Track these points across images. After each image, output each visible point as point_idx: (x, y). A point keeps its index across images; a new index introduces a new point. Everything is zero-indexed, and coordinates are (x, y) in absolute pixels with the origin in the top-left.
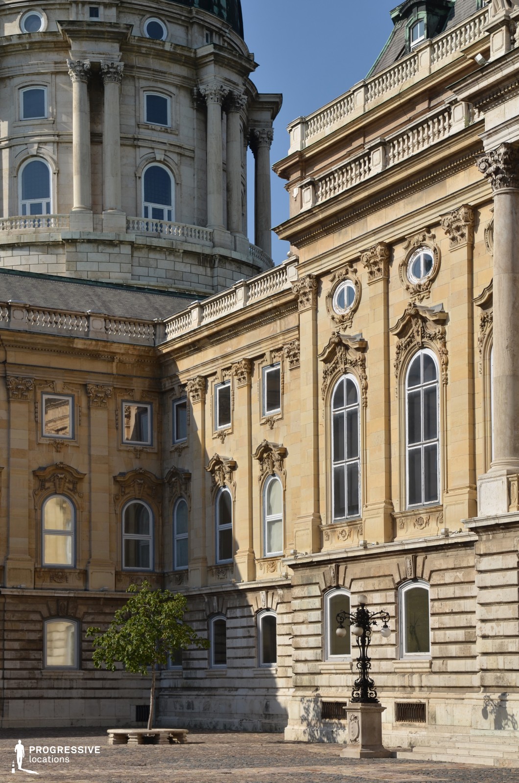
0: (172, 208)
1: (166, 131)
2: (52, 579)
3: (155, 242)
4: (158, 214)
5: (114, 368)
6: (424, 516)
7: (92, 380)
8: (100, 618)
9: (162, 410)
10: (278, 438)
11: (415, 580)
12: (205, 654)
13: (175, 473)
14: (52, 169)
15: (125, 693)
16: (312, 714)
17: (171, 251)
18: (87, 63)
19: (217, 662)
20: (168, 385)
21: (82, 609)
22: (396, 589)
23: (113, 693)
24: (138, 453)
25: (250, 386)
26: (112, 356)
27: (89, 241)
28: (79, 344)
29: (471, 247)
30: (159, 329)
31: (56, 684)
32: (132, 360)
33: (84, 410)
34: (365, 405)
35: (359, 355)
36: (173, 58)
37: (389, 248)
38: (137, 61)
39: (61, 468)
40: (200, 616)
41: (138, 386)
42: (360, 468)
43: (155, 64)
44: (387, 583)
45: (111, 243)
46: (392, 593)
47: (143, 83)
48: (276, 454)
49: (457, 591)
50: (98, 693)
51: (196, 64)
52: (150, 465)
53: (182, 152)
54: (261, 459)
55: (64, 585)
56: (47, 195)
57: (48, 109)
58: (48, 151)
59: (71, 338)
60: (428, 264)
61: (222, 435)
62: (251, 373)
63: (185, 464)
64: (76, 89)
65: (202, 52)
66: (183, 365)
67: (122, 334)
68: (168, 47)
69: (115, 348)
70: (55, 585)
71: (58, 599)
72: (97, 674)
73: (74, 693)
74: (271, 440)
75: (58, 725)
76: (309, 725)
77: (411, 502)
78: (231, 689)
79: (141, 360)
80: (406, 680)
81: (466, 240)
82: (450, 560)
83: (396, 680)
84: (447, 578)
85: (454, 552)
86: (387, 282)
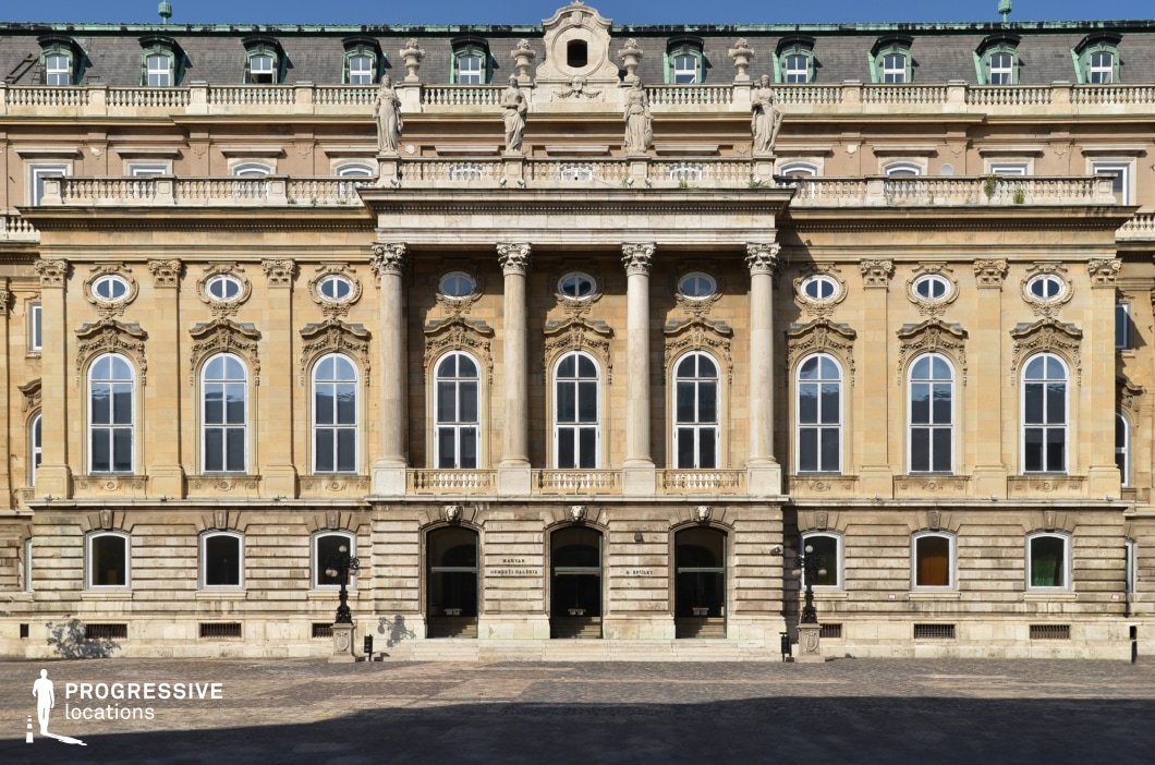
6: (229, 483)
11: (224, 530)
16: (65, 636)
22: (198, 535)
29: (292, 291)
34: (145, 384)
35: (137, 343)
37: (184, 264)
42: (133, 435)
44: (188, 530)
46: (196, 538)
49: (282, 541)
60: (233, 288)
76: (60, 645)
77: (209, 468)
80: (212, 606)
81: (288, 285)
82: (273, 517)
83: (198, 606)
84: (269, 530)
85: (276, 512)
86: (178, 291)
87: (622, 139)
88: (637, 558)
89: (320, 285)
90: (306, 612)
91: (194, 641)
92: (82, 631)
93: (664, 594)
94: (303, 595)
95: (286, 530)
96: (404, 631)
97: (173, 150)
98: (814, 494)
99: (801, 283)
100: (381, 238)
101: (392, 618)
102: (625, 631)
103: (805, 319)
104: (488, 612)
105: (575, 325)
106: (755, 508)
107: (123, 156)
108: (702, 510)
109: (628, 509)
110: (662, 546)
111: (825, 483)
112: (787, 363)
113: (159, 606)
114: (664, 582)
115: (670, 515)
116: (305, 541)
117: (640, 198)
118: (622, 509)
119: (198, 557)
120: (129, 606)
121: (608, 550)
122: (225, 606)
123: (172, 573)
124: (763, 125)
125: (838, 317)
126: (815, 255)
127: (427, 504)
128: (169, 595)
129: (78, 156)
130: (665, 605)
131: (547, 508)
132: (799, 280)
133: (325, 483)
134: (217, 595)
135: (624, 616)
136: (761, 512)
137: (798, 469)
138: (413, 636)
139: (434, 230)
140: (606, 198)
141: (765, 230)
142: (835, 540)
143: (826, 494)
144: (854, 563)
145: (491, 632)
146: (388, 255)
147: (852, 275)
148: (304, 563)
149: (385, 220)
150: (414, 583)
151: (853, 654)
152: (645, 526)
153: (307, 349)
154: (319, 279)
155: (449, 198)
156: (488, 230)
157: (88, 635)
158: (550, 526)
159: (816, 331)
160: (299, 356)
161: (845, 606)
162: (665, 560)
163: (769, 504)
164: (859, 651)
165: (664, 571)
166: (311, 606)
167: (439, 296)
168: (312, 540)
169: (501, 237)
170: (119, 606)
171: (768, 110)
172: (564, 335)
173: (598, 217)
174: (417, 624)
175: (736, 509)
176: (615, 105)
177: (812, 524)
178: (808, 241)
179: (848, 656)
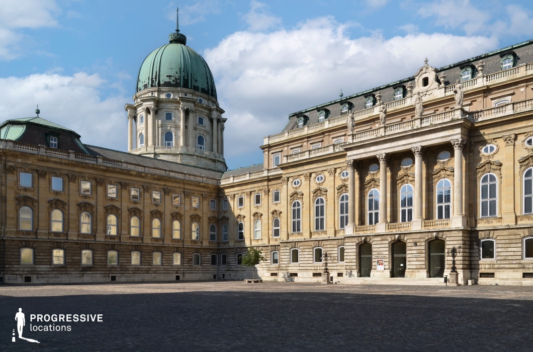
0: (204, 146)
1: (203, 126)
2: (194, 243)
3: (202, 156)
4: (201, 148)
5: (208, 190)
6: (321, 233)
7: (204, 193)
8: (205, 253)
9: (219, 201)
10: (260, 211)
11: (318, 246)
12: (235, 262)
13: (224, 217)
14: (173, 134)
15: (211, 272)
16: (286, 276)
17: (206, 158)
18: (185, 108)
19: (238, 264)
20: (221, 195)
21: (201, 251)
23: (208, 272)
24: (213, 212)
25: (250, 198)
26: (208, 187)
27: (186, 154)
28: (201, 184)
29: (335, 177)
30: (219, 181)
31: (196, 269)
32: (213, 188)
33: (201, 201)
34: (303, 207)
35: (301, 196)
36: (205, 108)
37: (311, 174)
38: (197, 108)
39: (197, 215)
40: (233, 253)
41: (214, 195)
42: (301, 221)
43: (201, 109)
44: (310, 247)
45: (192, 155)
46: (313, 249)
47: (198, 114)
48: (259, 215)
49: (331, 249)
50: (205, 272)
51: (210, 110)
52: (216, 215)
53: (207, 132)
54: (254, 216)
55: (197, 245)
56: (172, 141)
57: (173, 118)
58: (173, 129)
59: (200, 183)
60: (322, 178)
61: (241, 209)
62: (251, 195)
63: (227, 215)
64: (182, 115)
65: (212, 108)
66: (226, 191)
67: (210, 182)
68: (204, 106)
69: (209, 185)
70: (194, 245)
71: (196, 248)
72: (205, 267)
73: (200, 272)
74: (258, 211)
75: (196, 280)
76: (285, 278)
77: (316, 229)
78: (243, 270)
79: (215, 188)
80: (316, 268)
81: (333, 175)
82: (329, 242)
83: (313, 268)
84: (328, 246)
85: (330, 241)
86: (310, 181)
87: (414, 113)
88: (415, 251)
89: (341, 174)
90: (337, 269)
91: (311, 278)
92: (289, 274)
93: (424, 263)
94: (335, 265)
95: (332, 246)
96: (352, 275)
97: (321, 140)
98: (487, 225)
99: (481, 148)
100: (347, 159)
101: (349, 271)
102: (411, 275)
103: (483, 161)
104: (374, 269)
105: (405, 175)
106: (453, 232)
107: (311, 144)
108: (435, 234)
109: (413, 235)
110: (422, 247)
111: (490, 221)
112: (476, 178)
113: (305, 268)
114: (424, 259)
115: (425, 236)
116: (336, 249)
117: (415, 132)
118: (411, 235)
119: (313, 254)
120: (299, 268)
121: (408, 248)
122: (318, 268)
123: (307, 259)
124: (457, 97)
125: (496, 159)
126: (486, 137)
127: (358, 237)
128: (306, 265)
129: (302, 146)
130: (424, 266)
131: (390, 236)
132: (480, 147)
133: (342, 231)
134: (316, 265)
135: (411, 270)
136: (455, 233)
137: (481, 216)
138: (354, 276)
139: (360, 154)
140: (405, 134)
141: (457, 134)
142: (493, 242)
143: (491, 225)
144: (499, 250)
145: (374, 275)
146: (349, 163)
147: (501, 142)
148: (336, 255)
149: (349, 153)
150: (355, 261)
151: (498, 284)
152: (418, 240)
153: (338, 193)
154: (341, 172)
155: (363, 144)
156: (374, 151)
157: (290, 276)
158: (391, 242)
159: (486, 165)
160: (336, 195)
161: (496, 266)
162: (424, 251)
163: (457, 230)
164: (500, 283)
165: (424, 255)
166: (338, 268)
167: (369, 172)
168: (338, 249)
169: (378, 153)
170: (296, 268)
171: (459, 92)
172: (403, 179)
173: (405, 140)
174: (355, 273)
175: (447, 233)
176: (437, 96)
177: (483, 236)
178: (484, 133)
179: (497, 285)
